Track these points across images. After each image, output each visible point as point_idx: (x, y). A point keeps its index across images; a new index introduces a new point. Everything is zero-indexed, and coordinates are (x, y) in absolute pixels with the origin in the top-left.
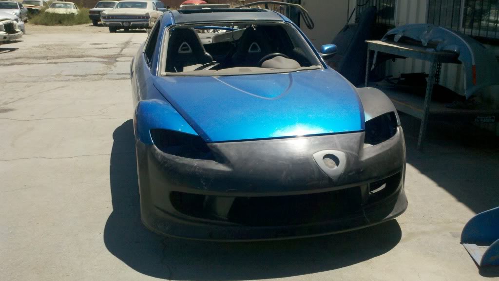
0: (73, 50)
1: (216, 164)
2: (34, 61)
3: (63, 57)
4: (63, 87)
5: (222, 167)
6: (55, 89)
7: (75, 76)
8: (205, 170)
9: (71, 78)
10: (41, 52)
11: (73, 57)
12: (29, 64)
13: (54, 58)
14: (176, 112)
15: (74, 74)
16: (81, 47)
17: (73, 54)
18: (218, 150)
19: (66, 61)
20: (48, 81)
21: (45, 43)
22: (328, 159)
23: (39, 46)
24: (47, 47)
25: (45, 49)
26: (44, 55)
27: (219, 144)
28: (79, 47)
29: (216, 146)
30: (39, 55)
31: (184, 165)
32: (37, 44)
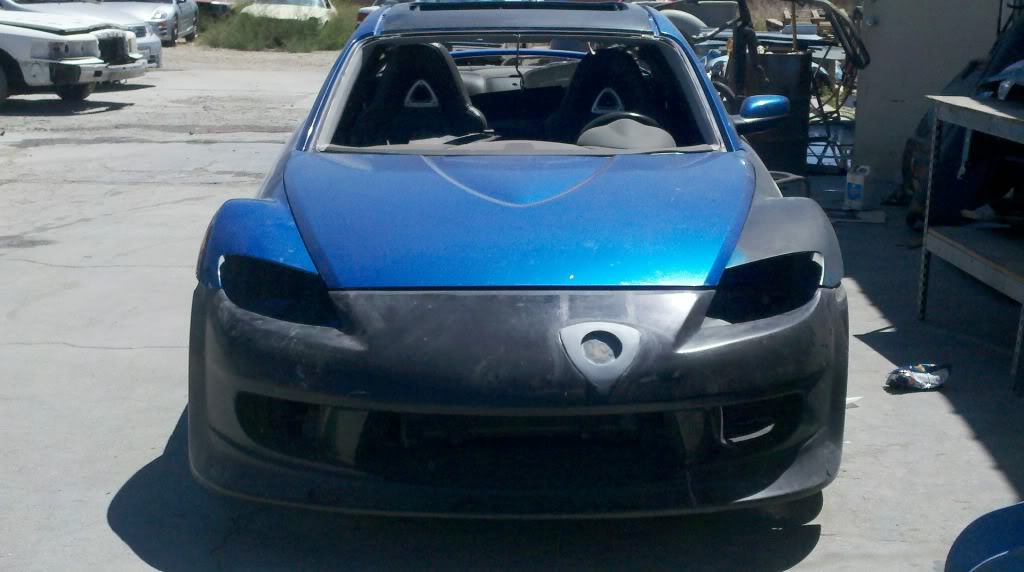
0: (272, 113)
1: (339, 336)
2: (158, 135)
3: (235, 128)
4: (197, 199)
5: (348, 343)
6: (178, 202)
7: (239, 174)
8: (310, 346)
9: (228, 178)
10: (185, 115)
11: (260, 129)
12: (142, 141)
13: (209, 130)
14: (292, 223)
15: (237, 170)
16: (295, 107)
17: (264, 122)
18: (348, 305)
19: (234, 138)
20: (165, 183)
21: (205, 94)
22: (596, 342)
23: (188, 101)
24: (204, 103)
25: (200, 108)
26: (189, 122)
27: (352, 294)
28: (288, 107)
29: (348, 296)
30: (176, 122)
31: (268, 333)
32: (184, 95)
